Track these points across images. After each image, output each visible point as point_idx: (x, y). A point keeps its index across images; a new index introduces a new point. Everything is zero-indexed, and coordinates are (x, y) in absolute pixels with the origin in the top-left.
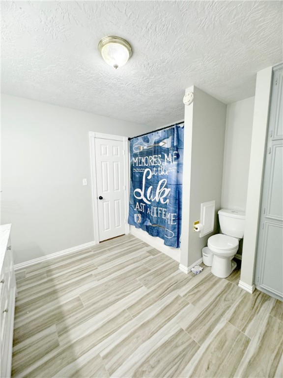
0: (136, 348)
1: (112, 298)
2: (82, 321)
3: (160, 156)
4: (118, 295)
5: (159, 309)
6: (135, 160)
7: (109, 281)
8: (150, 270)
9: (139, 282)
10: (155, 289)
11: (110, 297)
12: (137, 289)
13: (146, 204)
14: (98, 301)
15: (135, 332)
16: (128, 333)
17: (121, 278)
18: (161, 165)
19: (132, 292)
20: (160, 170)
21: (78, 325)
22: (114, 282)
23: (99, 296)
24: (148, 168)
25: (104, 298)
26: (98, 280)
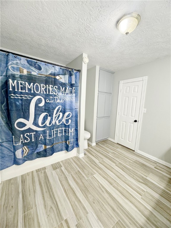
0: (130, 181)
1: (106, 196)
2: (130, 217)
3: (57, 87)
4: (103, 191)
5: (108, 171)
6: (13, 83)
7: (88, 201)
8: (78, 171)
9: (90, 178)
10: (96, 170)
11: (105, 197)
12: (96, 179)
13: (36, 131)
14: (111, 207)
15: (123, 181)
16: (125, 184)
17: (85, 190)
18: (57, 94)
19: (99, 182)
20: (57, 99)
21: (134, 219)
22: (89, 196)
23: (106, 207)
24: (39, 95)
25: (107, 202)
26: (87, 213)
